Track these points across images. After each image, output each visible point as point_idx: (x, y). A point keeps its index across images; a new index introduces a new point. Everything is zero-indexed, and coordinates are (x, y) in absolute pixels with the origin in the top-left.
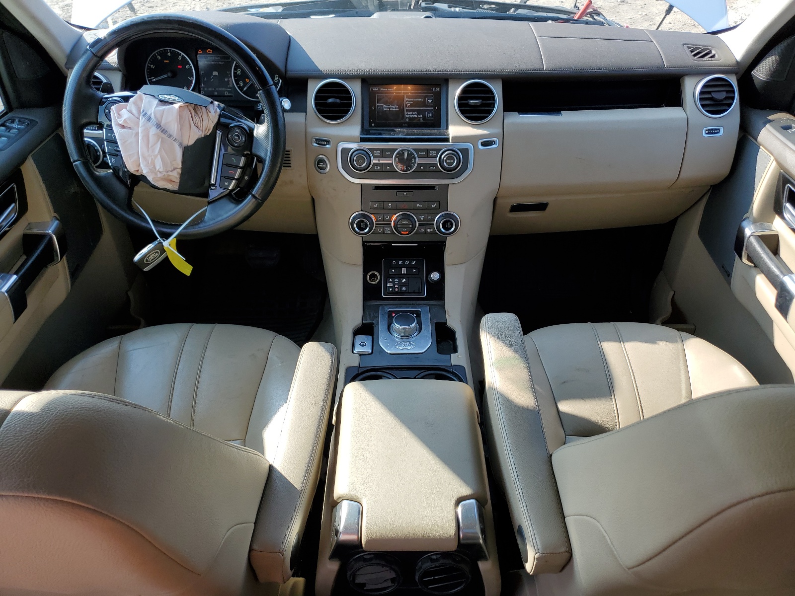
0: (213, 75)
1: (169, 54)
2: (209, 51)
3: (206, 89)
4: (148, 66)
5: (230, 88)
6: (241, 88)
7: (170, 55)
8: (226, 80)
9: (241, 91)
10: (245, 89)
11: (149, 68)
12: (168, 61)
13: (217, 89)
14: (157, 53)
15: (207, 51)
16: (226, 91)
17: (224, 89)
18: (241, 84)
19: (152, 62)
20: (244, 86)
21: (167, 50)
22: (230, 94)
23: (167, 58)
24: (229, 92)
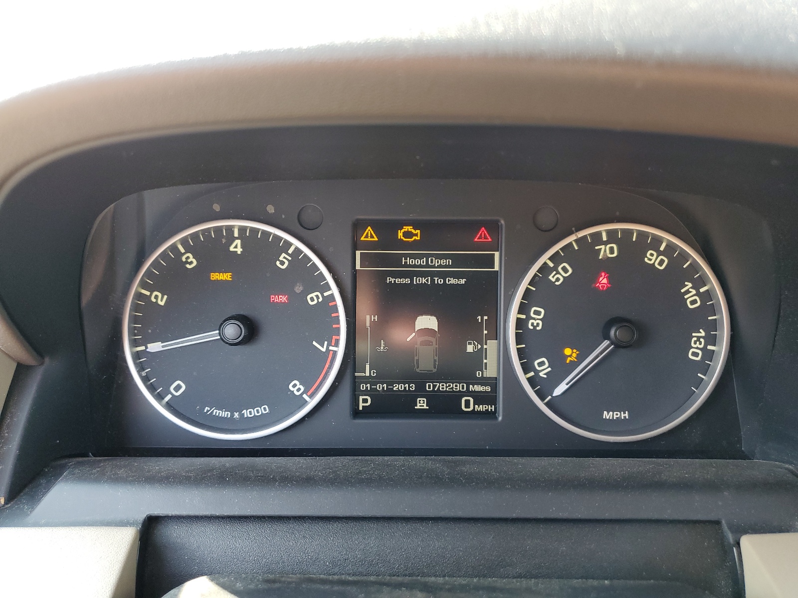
0: (417, 327)
1: (237, 247)
2: (407, 234)
3: (379, 387)
4: (139, 296)
5: (484, 381)
6: (542, 387)
7: (239, 250)
8: (470, 349)
9: (541, 395)
10: (559, 391)
11: (144, 306)
12: (226, 277)
13: (429, 387)
14: (184, 241)
15: (400, 234)
16: (469, 393)
17: (459, 387)
18: (543, 368)
19: (155, 282)
20: (555, 378)
21: (230, 229)
22: (481, 408)
23: (228, 261)
24: (480, 398)
